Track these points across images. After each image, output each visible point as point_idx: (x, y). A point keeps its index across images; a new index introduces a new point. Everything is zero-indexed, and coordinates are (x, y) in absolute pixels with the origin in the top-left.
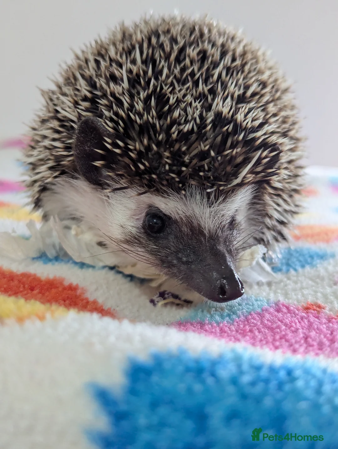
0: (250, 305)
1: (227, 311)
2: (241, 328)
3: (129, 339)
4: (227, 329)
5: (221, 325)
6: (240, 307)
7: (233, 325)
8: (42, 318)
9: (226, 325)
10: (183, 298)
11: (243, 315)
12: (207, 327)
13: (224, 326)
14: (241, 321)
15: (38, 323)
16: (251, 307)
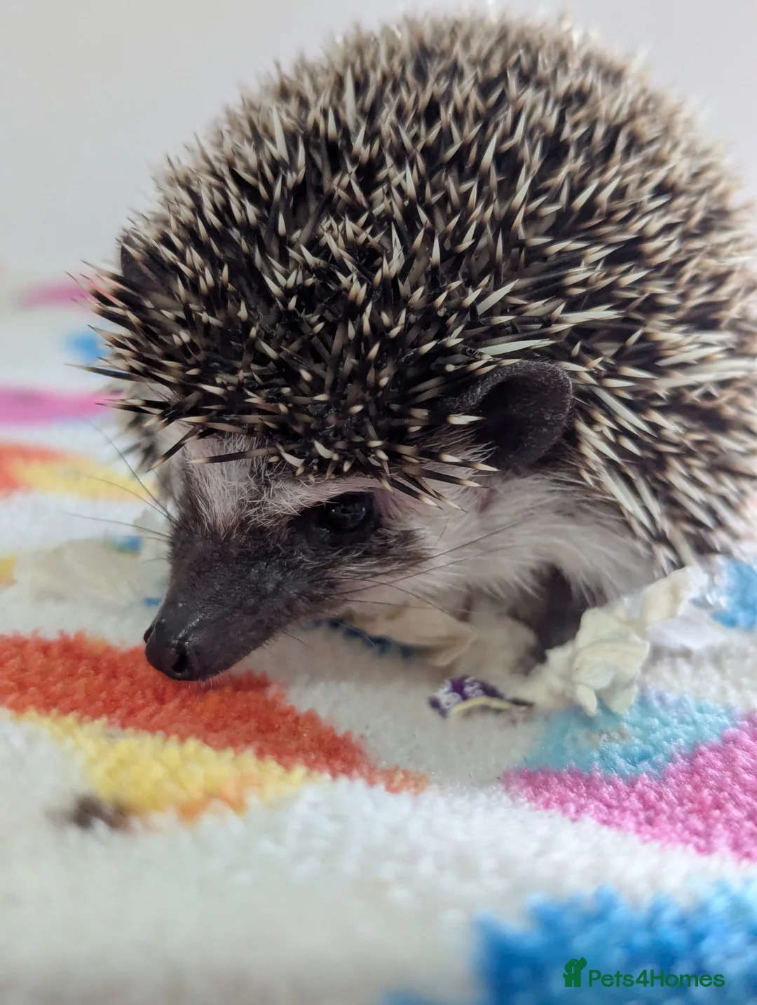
0: (688, 724)
1: (637, 741)
2: (687, 795)
3: (464, 865)
4: (652, 796)
5: (639, 786)
6: (668, 731)
7: (666, 783)
8: (238, 806)
9: (647, 781)
10: (509, 695)
11: (680, 753)
12: (606, 791)
13: (646, 788)
14: (678, 770)
15: (234, 824)
16: (691, 728)
